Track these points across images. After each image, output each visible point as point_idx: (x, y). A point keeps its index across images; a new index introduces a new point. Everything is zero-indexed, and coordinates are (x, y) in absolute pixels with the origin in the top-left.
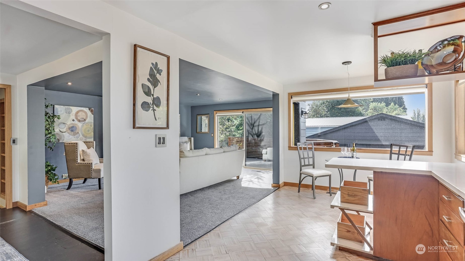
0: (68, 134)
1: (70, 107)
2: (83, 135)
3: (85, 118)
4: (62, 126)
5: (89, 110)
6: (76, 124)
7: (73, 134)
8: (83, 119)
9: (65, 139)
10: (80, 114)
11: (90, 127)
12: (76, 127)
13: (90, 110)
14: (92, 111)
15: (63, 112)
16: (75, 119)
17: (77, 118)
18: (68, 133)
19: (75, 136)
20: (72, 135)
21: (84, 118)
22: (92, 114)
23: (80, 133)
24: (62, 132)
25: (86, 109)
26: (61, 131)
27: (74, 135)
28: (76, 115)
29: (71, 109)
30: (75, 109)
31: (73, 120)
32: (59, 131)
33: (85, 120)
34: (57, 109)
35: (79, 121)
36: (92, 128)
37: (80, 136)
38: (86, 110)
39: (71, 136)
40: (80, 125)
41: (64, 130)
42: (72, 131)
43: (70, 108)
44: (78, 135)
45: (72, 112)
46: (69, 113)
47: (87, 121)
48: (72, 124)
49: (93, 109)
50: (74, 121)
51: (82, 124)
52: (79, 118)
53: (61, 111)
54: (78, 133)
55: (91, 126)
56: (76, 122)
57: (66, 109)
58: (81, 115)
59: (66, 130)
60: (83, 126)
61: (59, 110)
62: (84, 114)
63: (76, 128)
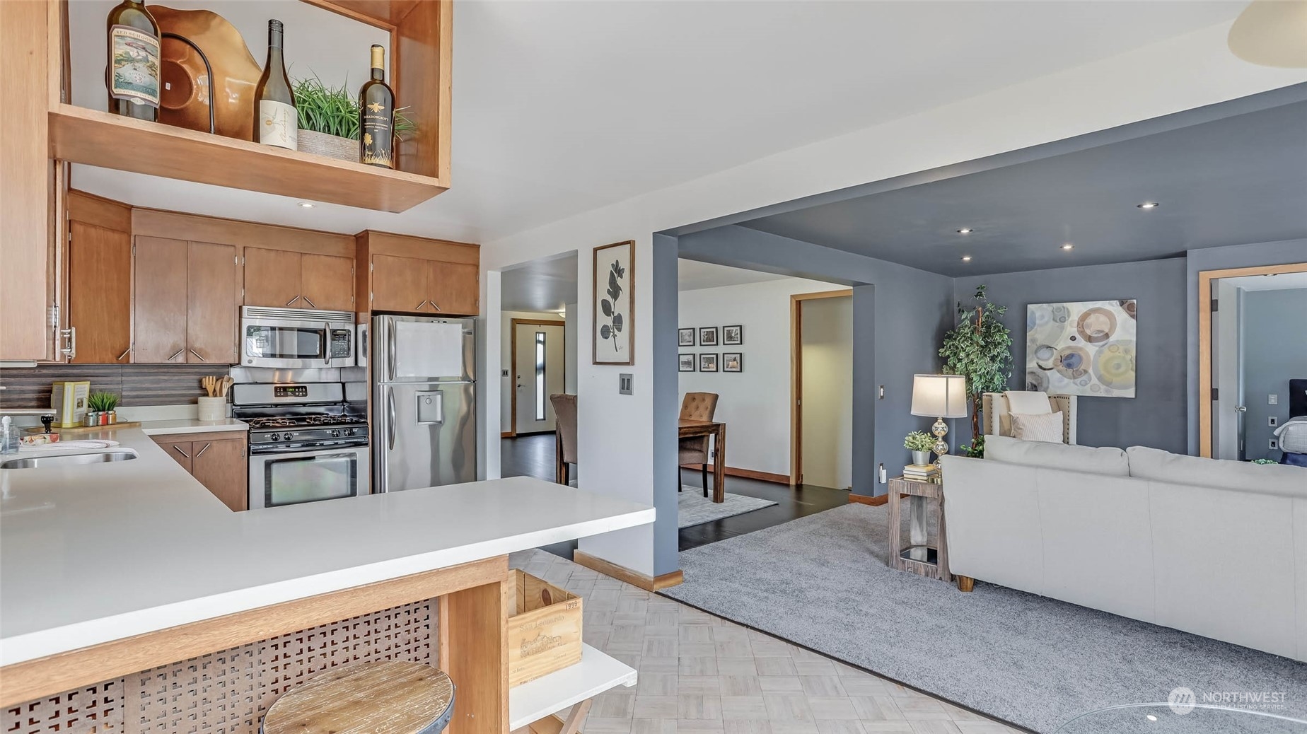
0: (1059, 375)
1: (1065, 304)
2: (1100, 378)
3: (1107, 331)
4: (1044, 354)
5: (1120, 308)
6: (1081, 349)
7: (1073, 374)
8: (1102, 334)
9: (1050, 386)
10: (1092, 319)
11: (1122, 354)
12: (1079, 356)
13: (1126, 305)
14: (1130, 309)
15: (1046, 319)
16: (1078, 336)
17: (1082, 333)
18: (1059, 371)
19: (1078, 381)
20: (1071, 379)
21: (1102, 331)
22: (1132, 316)
23: (1091, 371)
24: (1045, 369)
25: (1113, 305)
26: (1040, 367)
27: (1074, 378)
28: (1081, 323)
29: (1068, 309)
30: (1076, 309)
31: (1073, 338)
32: (1037, 366)
33: (1107, 336)
34: (1033, 313)
35: (1090, 339)
36: (1128, 357)
37: (1090, 380)
38: (1113, 307)
39: (1066, 380)
40: (1091, 349)
41: (1049, 364)
42: (1069, 366)
43: (1064, 308)
44: (1084, 377)
45: (1069, 316)
46: (1063, 320)
47: (1112, 339)
48: (1069, 348)
49: (1135, 301)
50: (1075, 339)
51: (1097, 348)
52: (1088, 332)
53: (1043, 317)
54: (1086, 372)
55: (1126, 351)
56: (1081, 342)
57: (1053, 311)
58: (1097, 324)
59: (1054, 364)
60: (1100, 352)
61: (1038, 314)
62: (1103, 318)
63: (1081, 358)
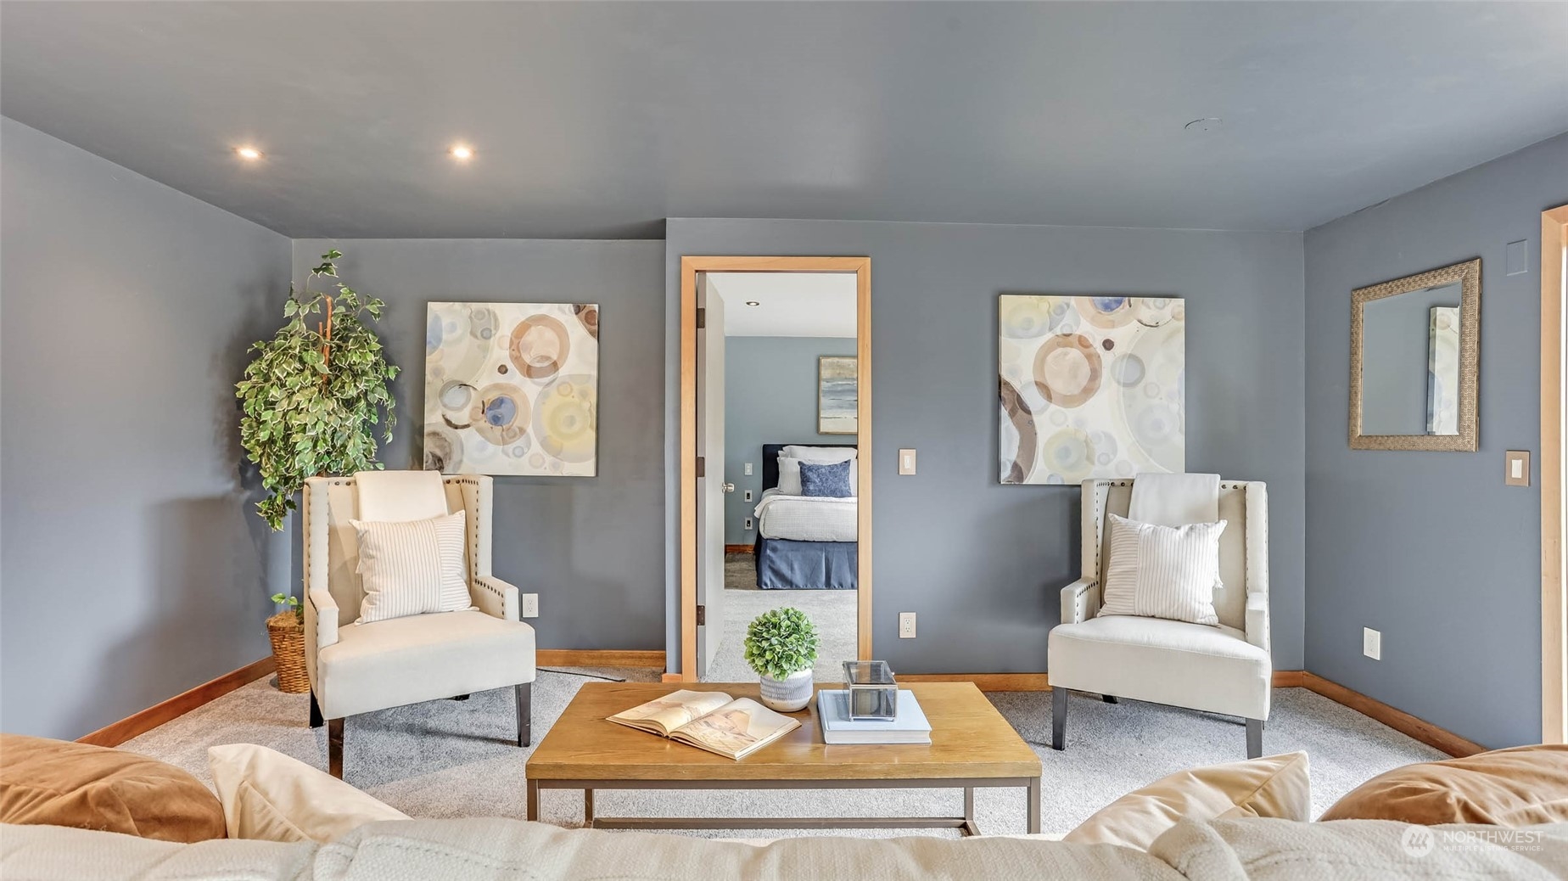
0: (478, 438)
1: (490, 305)
2: (545, 444)
3: (555, 358)
4: (455, 397)
5: (575, 316)
6: (515, 389)
7: (502, 436)
8: (546, 364)
9: (465, 460)
10: (532, 336)
11: (576, 400)
12: (512, 402)
13: (583, 313)
14: (588, 319)
15: (459, 332)
16: (510, 366)
17: (517, 359)
18: (480, 431)
19: (510, 448)
20: (498, 444)
21: (548, 358)
22: (592, 333)
23: (530, 430)
24: (456, 427)
25: (564, 312)
26: (449, 422)
27: (505, 443)
28: (516, 341)
29: (495, 315)
30: (510, 315)
31: (503, 370)
32: (442, 420)
33: (555, 366)
34: (437, 318)
35: (529, 371)
36: (586, 405)
37: (529, 445)
38: (563, 314)
39: (491, 448)
40: (530, 389)
41: (460, 417)
42: (496, 420)
43: (488, 311)
44: (519, 442)
45: (497, 327)
46: (486, 334)
47: (563, 371)
48: (496, 386)
49: (596, 307)
50: (506, 371)
51: (540, 389)
52: (527, 359)
53: (453, 327)
54: (522, 431)
55: (584, 395)
56: (515, 377)
57: (470, 317)
58: (540, 343)
59: (471, 417)
60: (543, 396)
61: (445, 322)
62: (549, 334)
63: (514, 407)
